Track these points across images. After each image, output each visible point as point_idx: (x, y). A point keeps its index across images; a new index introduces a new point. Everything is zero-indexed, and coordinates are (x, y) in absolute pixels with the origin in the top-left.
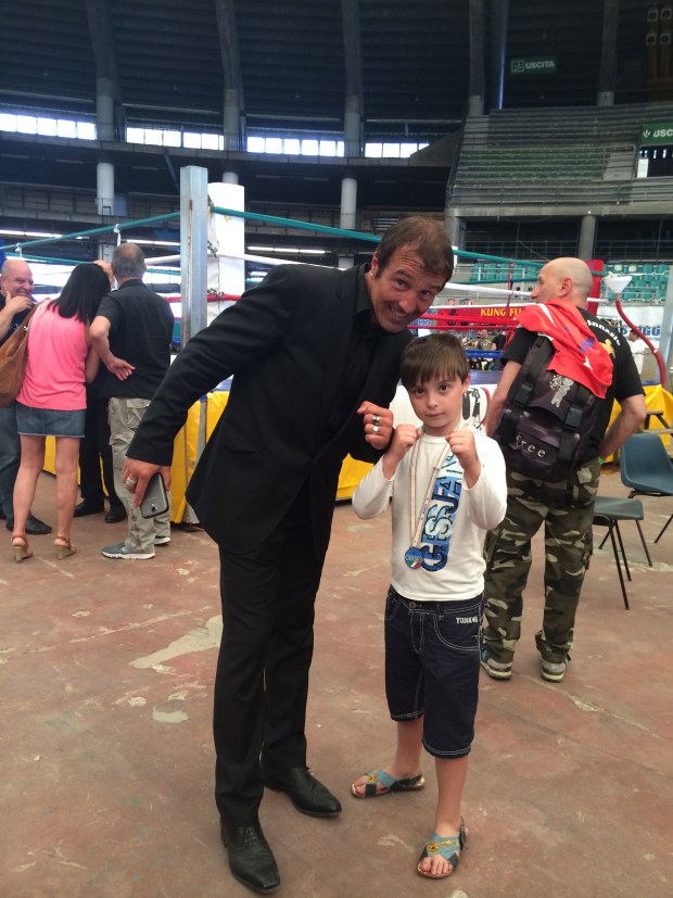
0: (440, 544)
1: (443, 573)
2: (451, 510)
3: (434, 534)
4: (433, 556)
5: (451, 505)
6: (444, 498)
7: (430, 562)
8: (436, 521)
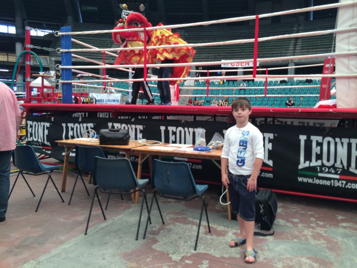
0: (242, 159)
1: (243, 167)
2: (245, 149)
3: (240, 156)
4: (241, 162)
5: (245, 147)
6: (243, 146)
7: (240, 164)
8: (241, 152)
